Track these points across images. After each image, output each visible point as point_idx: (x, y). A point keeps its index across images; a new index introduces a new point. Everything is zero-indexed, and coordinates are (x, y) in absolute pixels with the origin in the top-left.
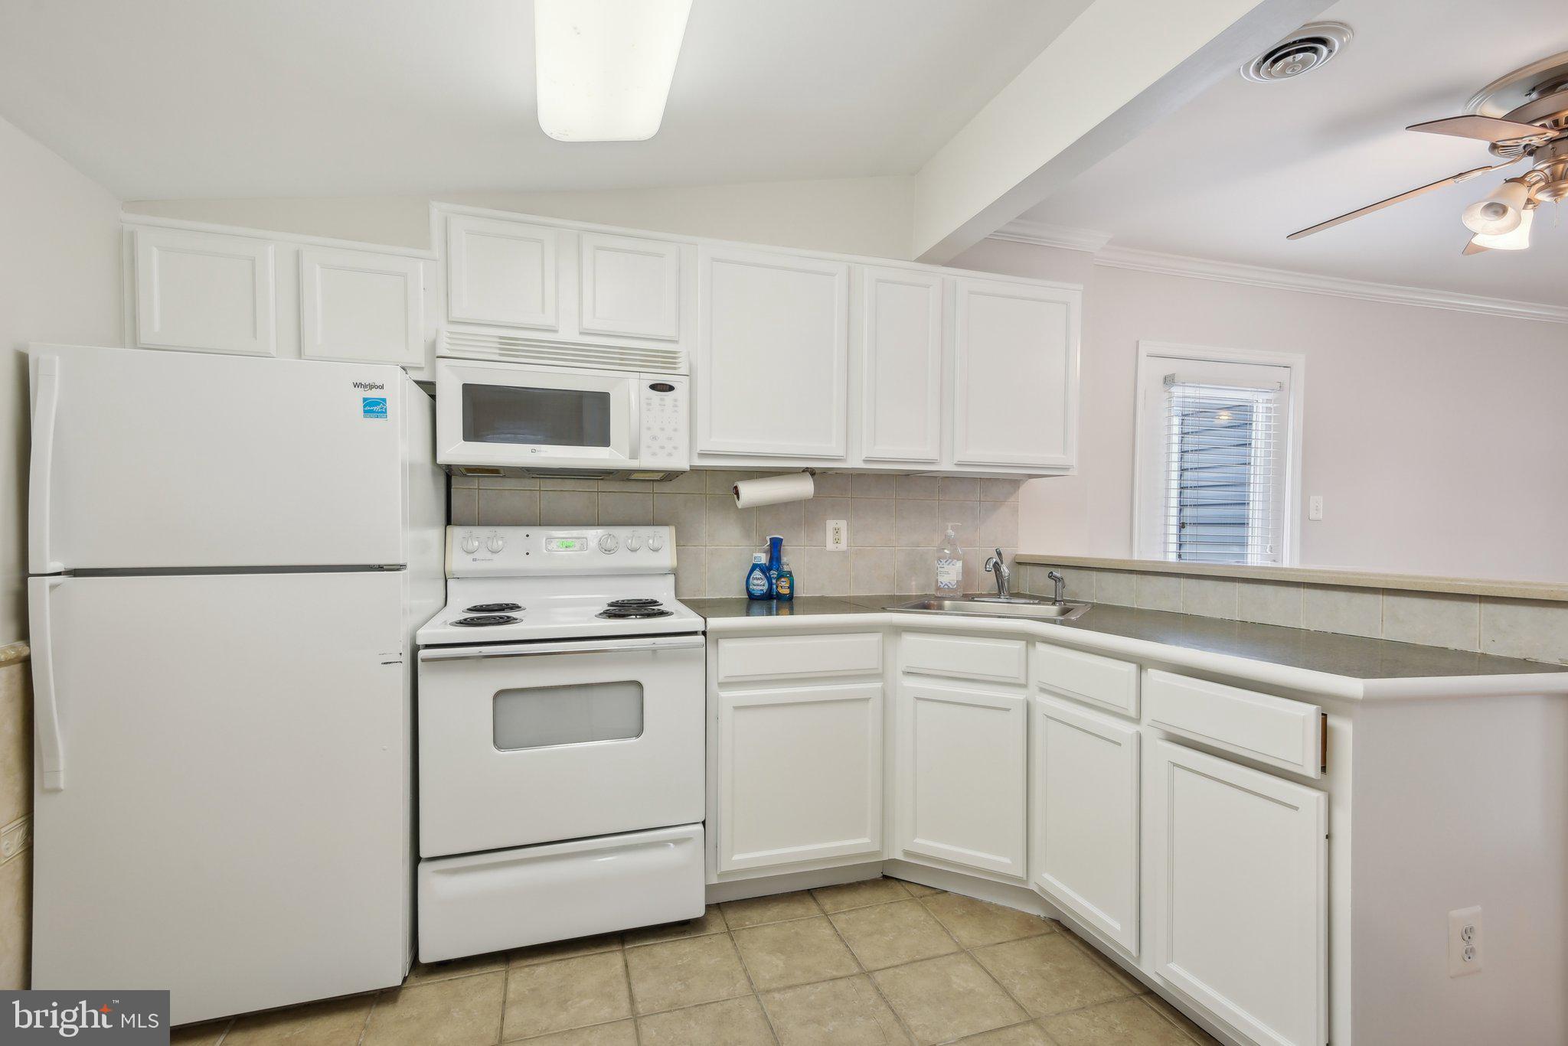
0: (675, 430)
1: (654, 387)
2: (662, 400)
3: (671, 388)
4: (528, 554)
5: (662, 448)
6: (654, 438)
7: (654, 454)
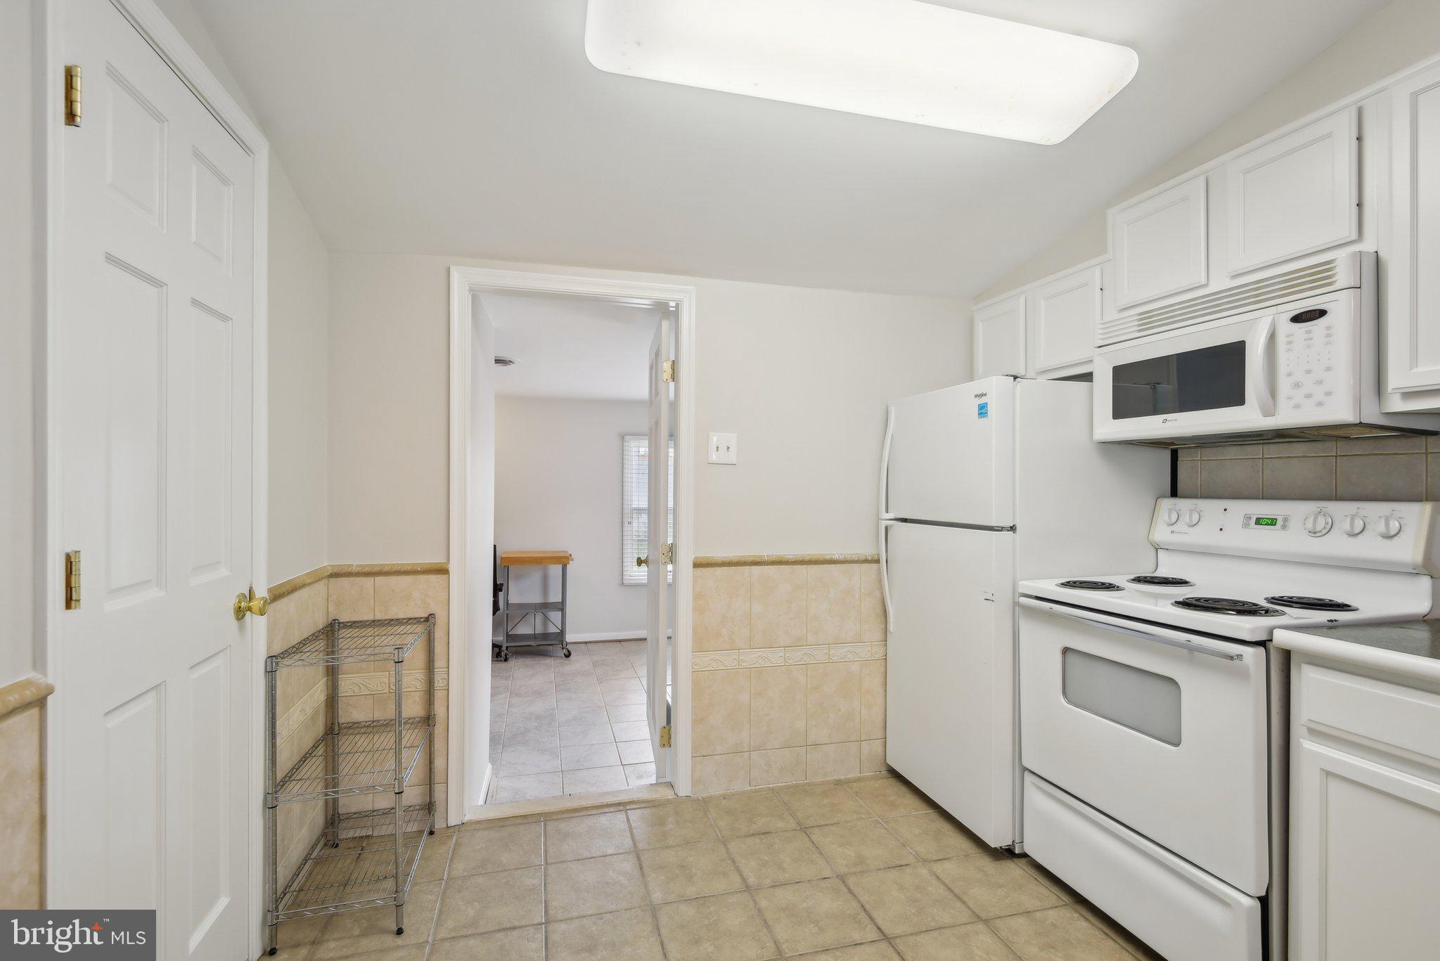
0: (1328, 369)
1: (1297, 319)
2: (1308, 332)
3: (1322, 313)
4: (1221, 530)
5: (1309, 396)
6: (1297, 385)
7: (1297, 406)
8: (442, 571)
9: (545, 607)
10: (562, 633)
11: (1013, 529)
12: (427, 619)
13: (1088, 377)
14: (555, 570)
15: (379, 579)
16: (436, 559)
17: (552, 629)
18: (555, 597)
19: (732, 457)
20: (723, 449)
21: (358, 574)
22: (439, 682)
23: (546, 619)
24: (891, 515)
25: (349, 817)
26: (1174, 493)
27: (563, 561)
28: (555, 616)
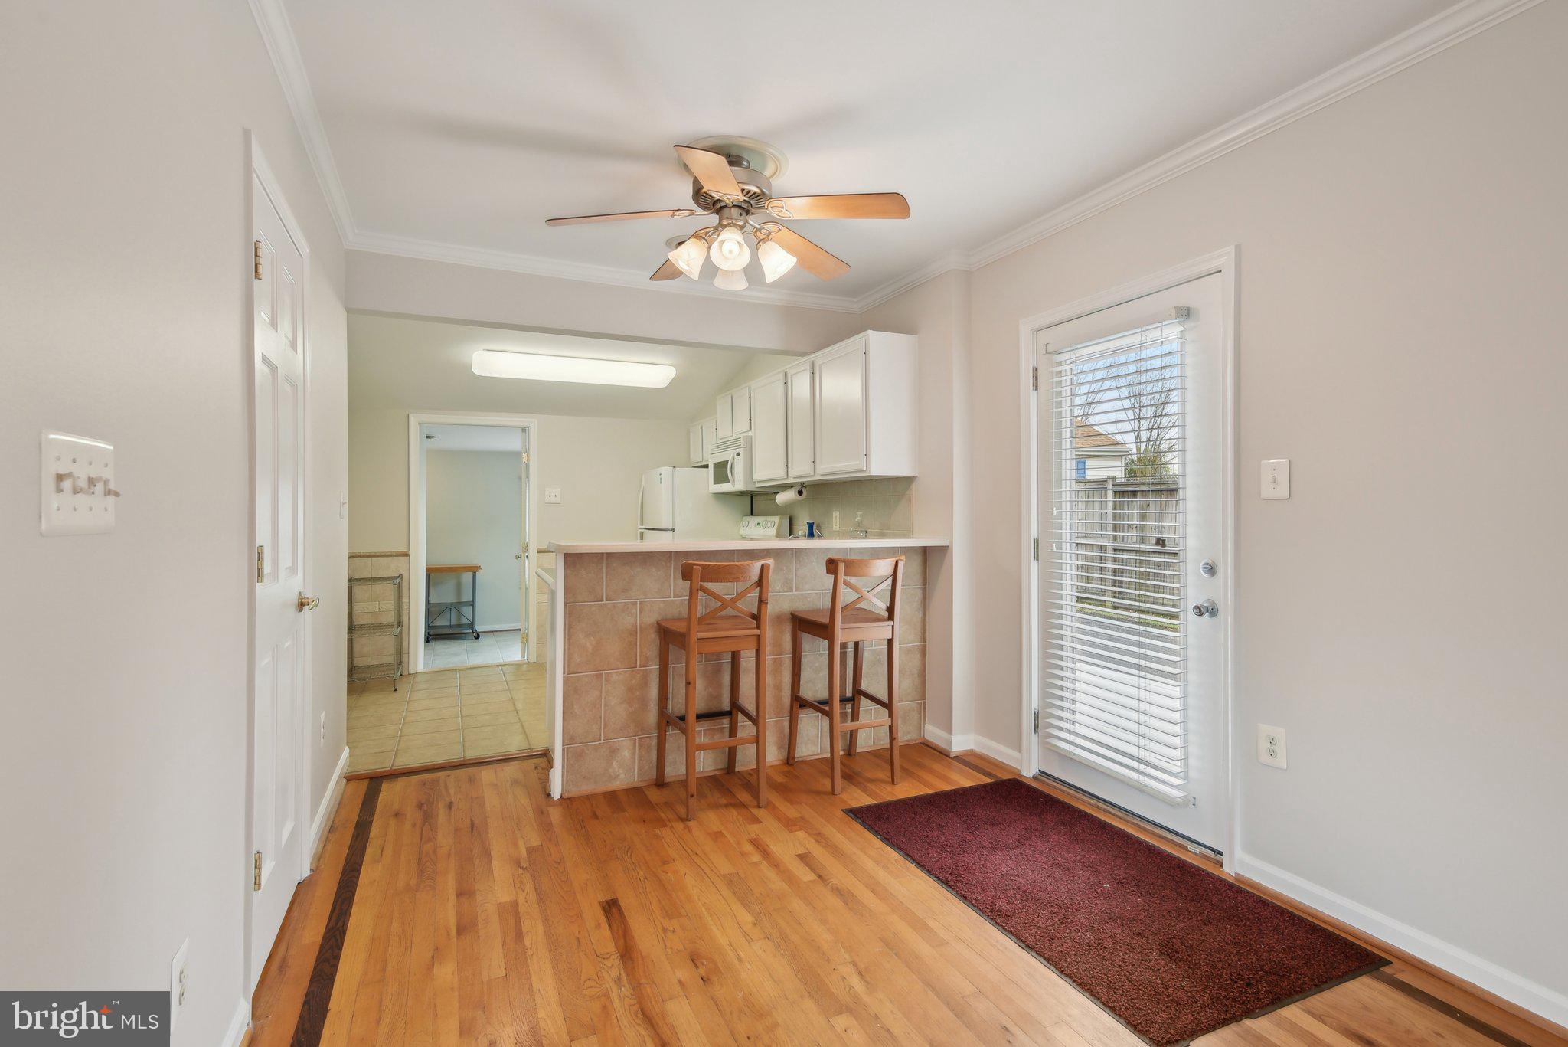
2: (738, 460)
3: (740, 454)
6: (737, 477)
8: (406, 555)
9: (458, 606)
10: (472, 625)
11: (673, 530)
12: (399, 577)
13: (706, 466)
14: (467, 577)
15: (374, 559)
16: (403, 549)
17: (465, 621)
18: (467, 597)
19: (558, 500)
20: (553, 496)
21: (363, 557)
22: (404, 607)
23: (460, 614)
24: (644, 527)
25: (359, 668)
26: (752, 515)
27: (474, 570)
28: (467, 611)
